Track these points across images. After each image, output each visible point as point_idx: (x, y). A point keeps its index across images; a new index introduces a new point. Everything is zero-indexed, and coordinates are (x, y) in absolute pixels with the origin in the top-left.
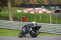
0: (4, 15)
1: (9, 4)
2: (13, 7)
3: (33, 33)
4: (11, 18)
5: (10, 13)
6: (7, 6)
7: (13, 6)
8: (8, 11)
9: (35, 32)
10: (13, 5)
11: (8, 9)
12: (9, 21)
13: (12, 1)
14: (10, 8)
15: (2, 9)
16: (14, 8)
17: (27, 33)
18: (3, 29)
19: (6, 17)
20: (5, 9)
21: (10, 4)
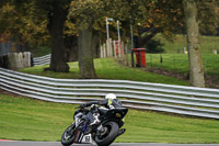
0: (172, 66)
1: (193, 24)
2: (207, 35)
3: (100, 132)
4: (198, 77)
5: (195, 58)
6: (184, 31)
7: (205, 32)
8: (188, 50)
9: (106, 129)
10: (206, 29)
11: (188, 42)
12: (191, 85)
13: (203, 15)
14: (196, 40)
15: (167, 43)
16: (209, 38)
17: (84, 131)
18: (169, 117)
19: (181, 73)
20: (176, 44)
21: (197, 24)
